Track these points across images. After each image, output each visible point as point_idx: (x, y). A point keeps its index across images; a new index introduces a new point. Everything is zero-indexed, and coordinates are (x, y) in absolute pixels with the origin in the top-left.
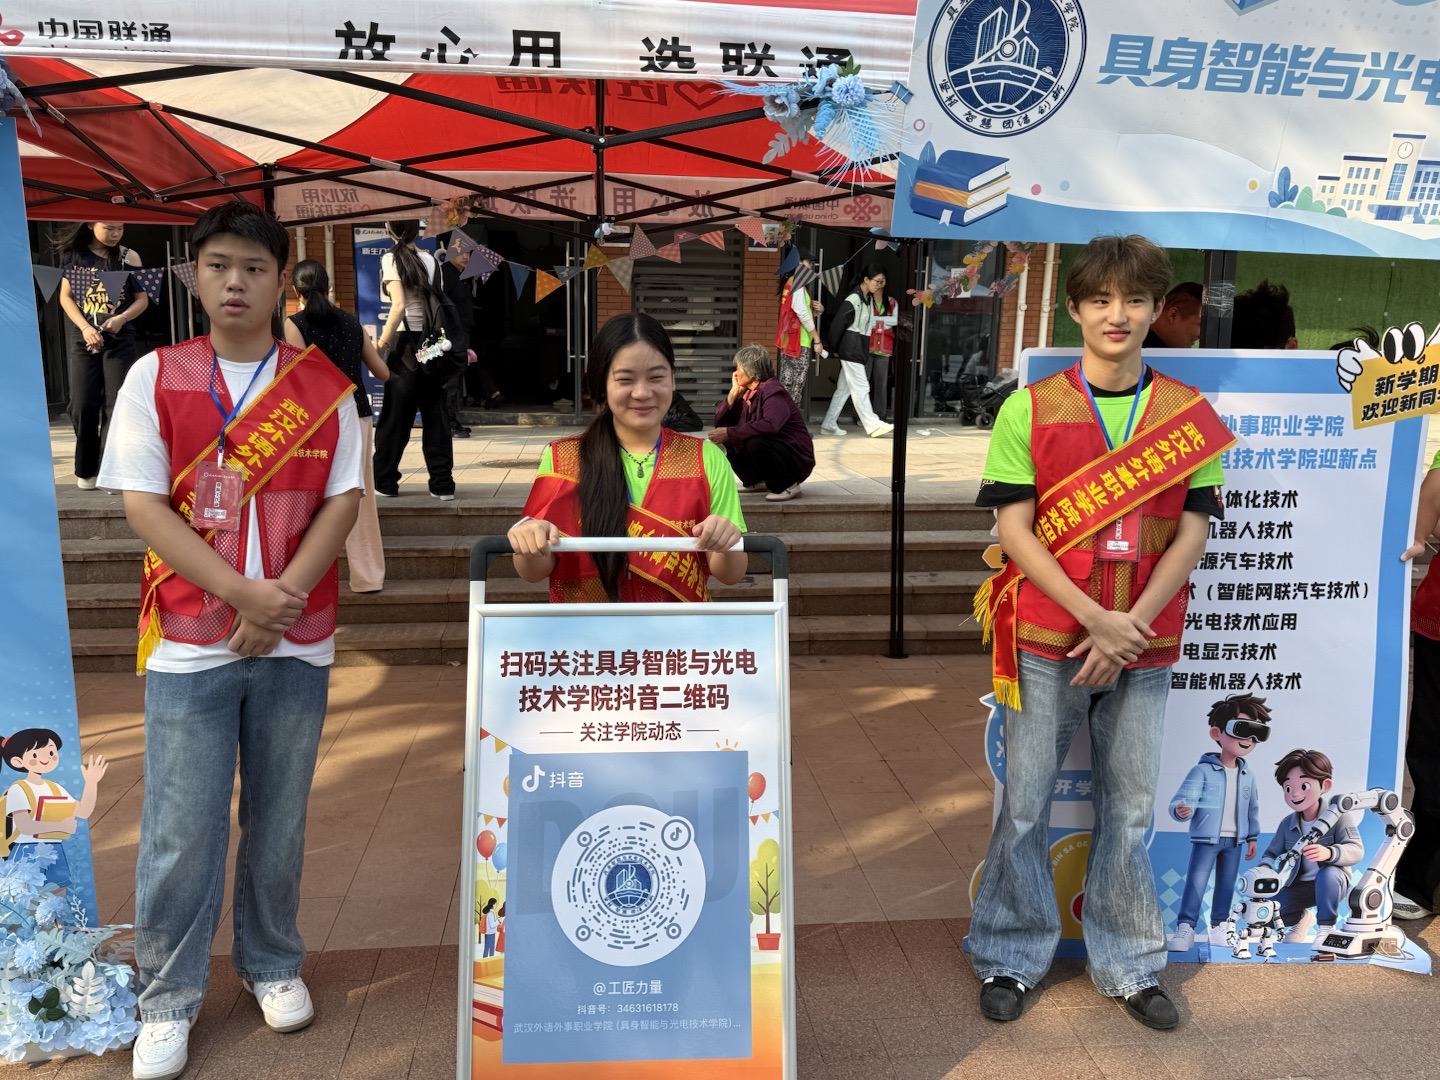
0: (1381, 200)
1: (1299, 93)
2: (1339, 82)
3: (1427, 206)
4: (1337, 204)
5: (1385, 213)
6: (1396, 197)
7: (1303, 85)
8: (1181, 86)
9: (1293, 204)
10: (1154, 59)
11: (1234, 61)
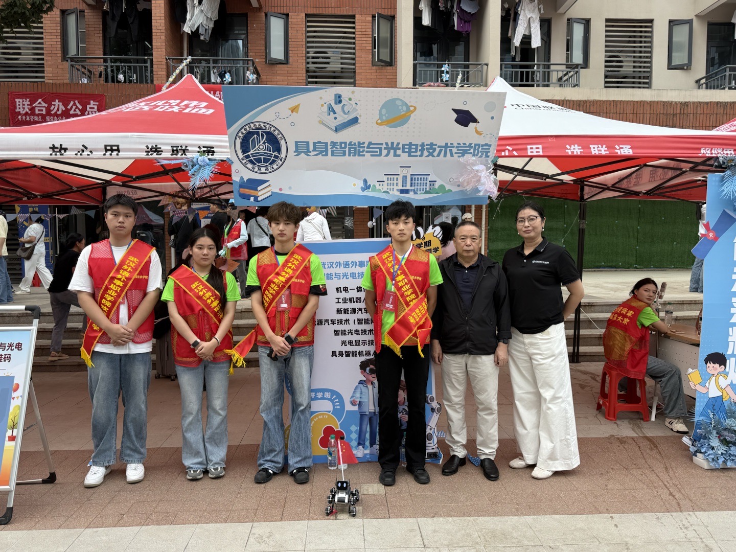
0: (400, 187)
1: (364, 155)
2: (377, 152)
3: (417, 188)
4: (385, 190)
5: (402, 191)
6: (406, 186)
7: (365, 153)
8: (323, 155)
9: (370, 190)
10: (311, 148)
11: (338, 147)
